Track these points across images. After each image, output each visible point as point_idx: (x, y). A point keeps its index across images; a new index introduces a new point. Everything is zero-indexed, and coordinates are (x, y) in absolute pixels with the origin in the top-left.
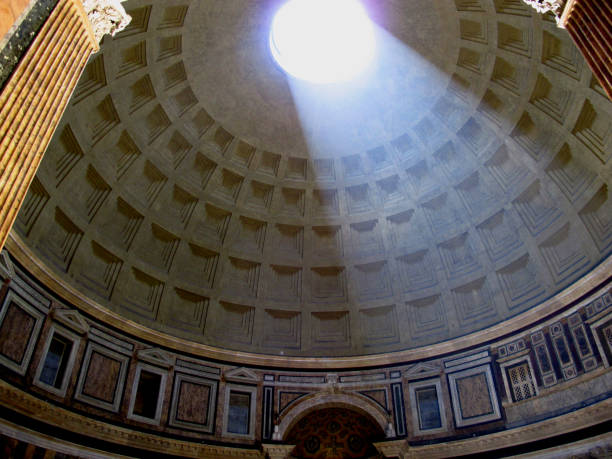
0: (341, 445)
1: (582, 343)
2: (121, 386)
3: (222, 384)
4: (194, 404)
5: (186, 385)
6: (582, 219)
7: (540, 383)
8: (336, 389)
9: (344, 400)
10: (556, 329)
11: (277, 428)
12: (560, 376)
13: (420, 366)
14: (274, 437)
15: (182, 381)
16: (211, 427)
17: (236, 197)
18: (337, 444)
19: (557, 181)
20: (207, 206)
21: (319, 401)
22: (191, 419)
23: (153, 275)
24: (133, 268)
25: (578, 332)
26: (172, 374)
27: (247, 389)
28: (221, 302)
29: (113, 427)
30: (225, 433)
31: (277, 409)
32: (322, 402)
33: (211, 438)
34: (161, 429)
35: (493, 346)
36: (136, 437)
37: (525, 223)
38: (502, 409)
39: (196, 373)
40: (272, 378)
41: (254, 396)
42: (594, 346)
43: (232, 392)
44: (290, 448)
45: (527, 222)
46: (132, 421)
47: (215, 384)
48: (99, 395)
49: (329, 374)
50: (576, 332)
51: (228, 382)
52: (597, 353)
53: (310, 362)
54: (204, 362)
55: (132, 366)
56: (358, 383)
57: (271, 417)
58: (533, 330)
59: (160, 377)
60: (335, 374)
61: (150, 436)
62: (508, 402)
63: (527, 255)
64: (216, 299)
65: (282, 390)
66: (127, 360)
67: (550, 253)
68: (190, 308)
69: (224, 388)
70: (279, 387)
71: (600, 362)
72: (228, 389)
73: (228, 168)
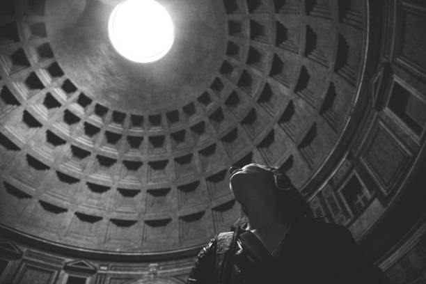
1: (334, 207)
3: (62, 272)
6: (323, 116)
10: (315, 203)
19: (304, 96)
20: (72, 146)
23: (22, 190)
24: (4, 182)
25: (331, 199)
26: (18, 261)
27: (83, 276)
28: (76, 213)
37: (287, 134)
40: (105, 268)
41: (88, 281)
42: (343, 205)
43: (70, 278)
45: (289, 133)
47: (56, 272)
50: (329, 199)
51: (68, 270)
54: (52, 255)
59: (7, 263)
63: (292, 156)
64: (72, 210)
65: (112, 276)
67: (306, 151)
69: (63, 275)
70: (109, 274)
71: (348, 215)
72: (66, 276)
73: (89, 122)
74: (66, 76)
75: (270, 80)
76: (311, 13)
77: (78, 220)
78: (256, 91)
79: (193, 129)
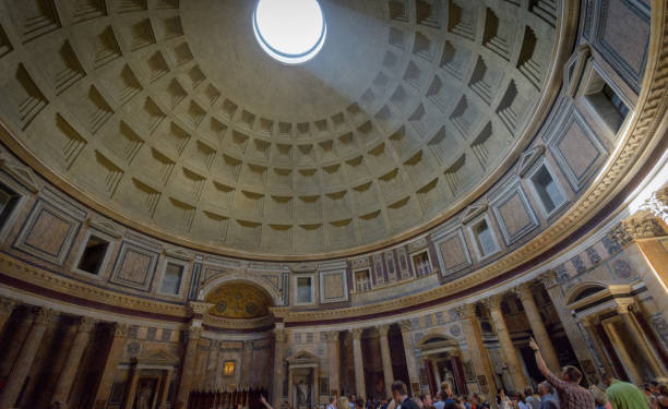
0: (242, 309)
1: (403, 263)
2: (68, 244)
3: (162, 257)
4: (136, 268)
5: (130, 253)
6: (418, 196)
7: (375, 283)
8: (246, 271)
9: (251, 279)
10: (389, 254)
11: (201, 292)
12: (387, 280)
13: (303, 264)
14: (199, 298)
15: (128, 250)
16: (148, 286)
17: (197, 125)
18: (239, 308)
19: (409, 172)
20: (172, 123)
21: (233, 277)
22: (131, 279)
23: (114, 162)
24: (96, 151)
25: (402, 257)
26: (119, 243)
27: (182, 263)
28: (170, 198)
29: (54, 276)
30: (159, 292)
31: (202, 279)
32: (235, 278)
33: (146, 294)
34: (103, 283)
35: (350, 259)
36: (77, 287)
37: (382, 192)
38: (349, 295)
39: (140, 245)
40: (201, 258)
41: (186, 268)
42: (410, 266)
43: (169, 263)
44: (210, 306)
45: (384, 192)
46: (75, 274)
47: (156, 256)
48: (43, 247)
49: (243, 261)
51: (166, 255)
52: (411, 270)
53: (231, 251)
54: (149, 239)
55: (82, 230)
56: (261, 269)
57: (197, 283)
58: (376, 253)
59: (108, 243)
60: (247, 262)
61: (91, 288)
62: (354, 291)
63: (380, 211)
64: (167, 195)
65: (207, 267)
66: (78, 224)
67: (393, 212)
68: (143, 196)
69: (163, 260)
70: (205, 265)
71: (412, 274)
72: (166, 261)
73: (196, 101)
74: (186, 38)
75: (387, 142)
76: (488, 44)
77: (171, 205)
78: (371, 143)
79: (300, 147)
